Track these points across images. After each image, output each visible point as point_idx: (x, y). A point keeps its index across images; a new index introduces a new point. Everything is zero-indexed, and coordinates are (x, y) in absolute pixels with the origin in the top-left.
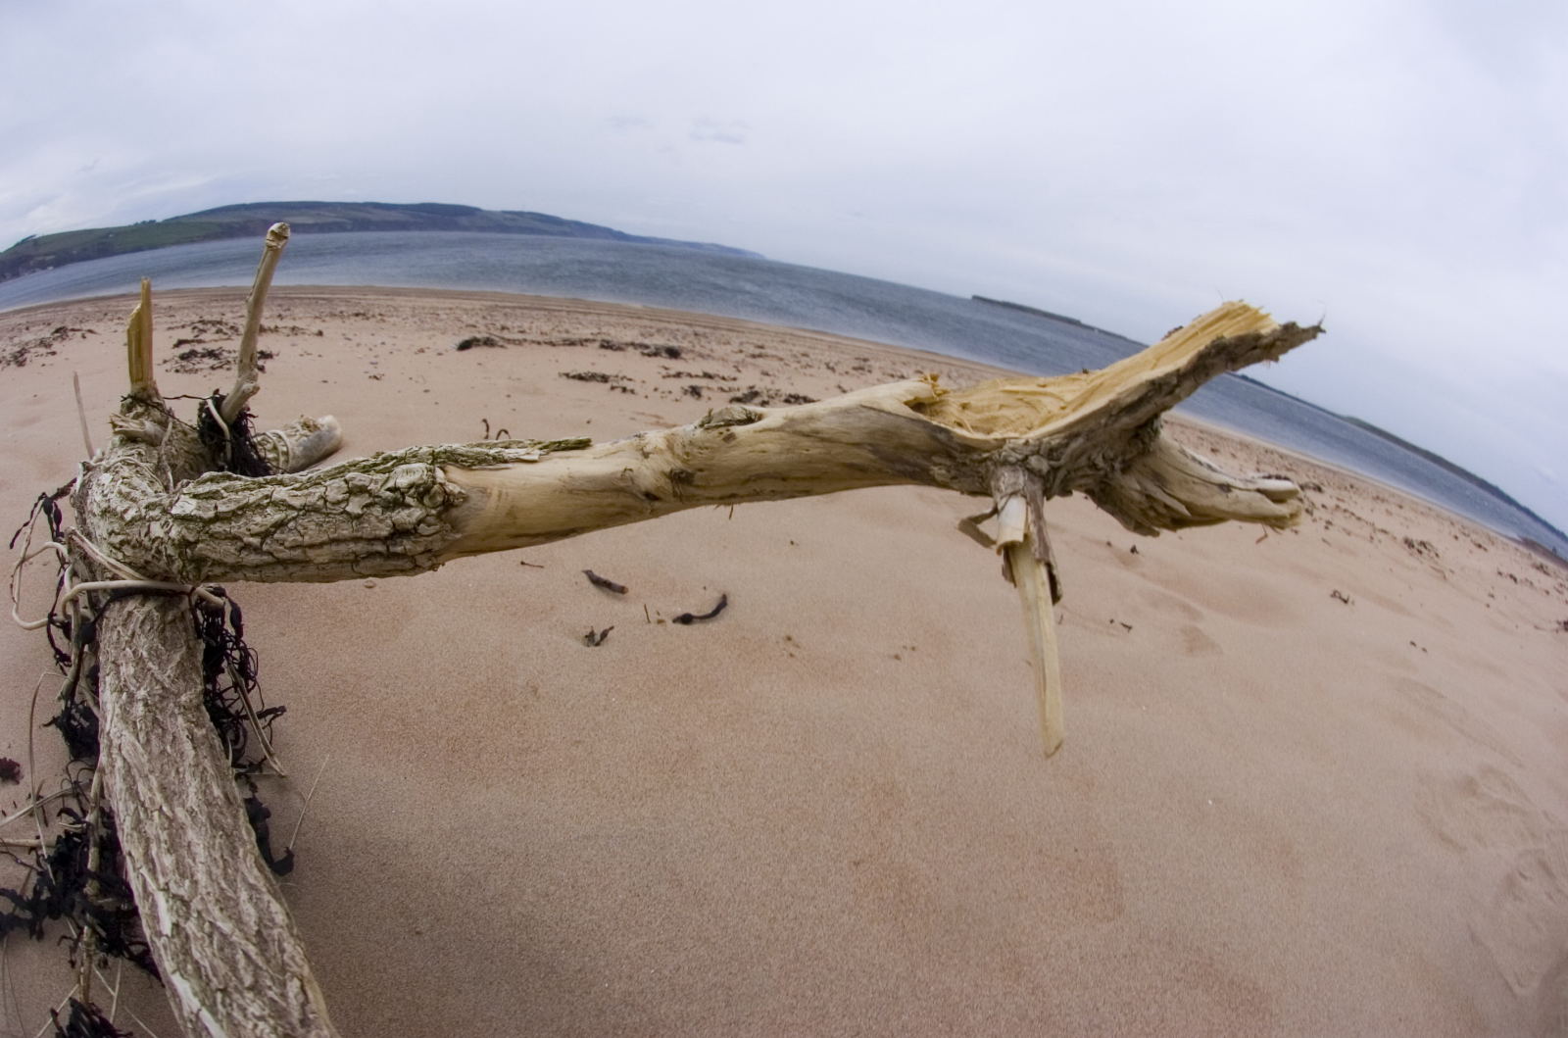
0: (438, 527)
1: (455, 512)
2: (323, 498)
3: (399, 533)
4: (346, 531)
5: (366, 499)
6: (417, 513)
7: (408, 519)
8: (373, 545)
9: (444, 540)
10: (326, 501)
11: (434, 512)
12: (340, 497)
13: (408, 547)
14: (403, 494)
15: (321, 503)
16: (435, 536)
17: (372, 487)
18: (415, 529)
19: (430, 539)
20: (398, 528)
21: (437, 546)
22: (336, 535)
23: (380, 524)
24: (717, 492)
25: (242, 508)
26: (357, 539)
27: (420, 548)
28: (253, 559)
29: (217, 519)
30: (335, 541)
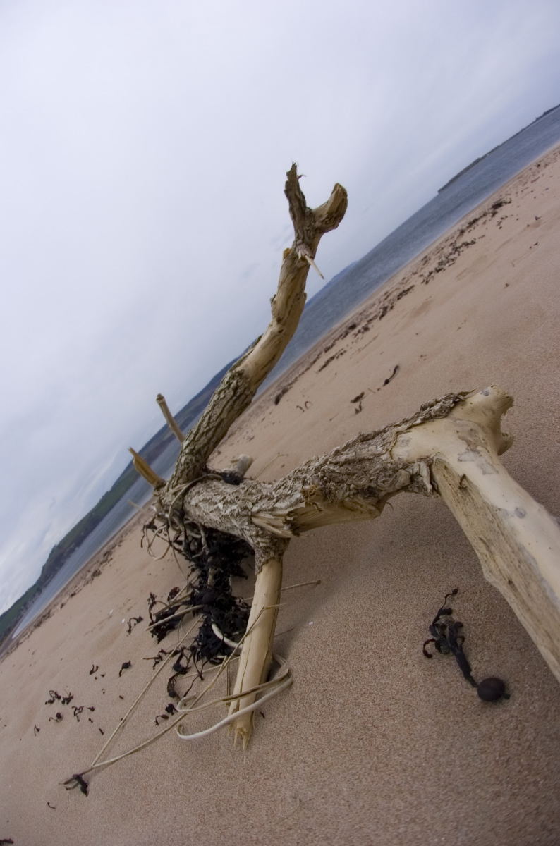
1: (244, 375)
3: (235, 390)
4: (224, 403)
5: (224, 391)
6: (235, 382)
7: (233, 386)
8: (233, 399)
10: (215, 402)
12: (218, 398)
13: (240, 391)
14: (229, 382)
15: (214, 404)
17: (223, 388)
18: (237, 385)
21: (246, 385)
23: (230, 393)
24: (287, 315)
25: (200, 426)
26: (228, 402)
27: (243, 389)
28: (211, 433)
29: (195, 435)
30: (224, 407)
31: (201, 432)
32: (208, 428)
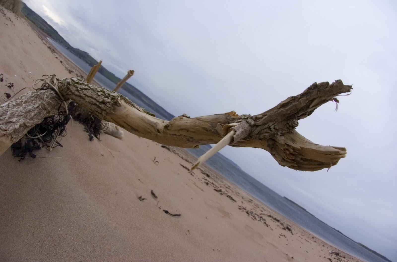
0: (111, 106)
1: (116, 107)
2: (96, 89)
3: (103, 103)
4: (94, 97)
5: (103, 94)
6: (109, 100)
7: (106, 100)
8: (97, 102)
9: (110, 111)
10: (96, 90)
11: (112, 102)
12: (99, 90)
13: (102, 106)
14: (110, 96)
15: (95, 89)
16: (109, 108)
17: (106, 92)
18: (106, 103)
19: (107, 108)
20: (104, 101)
21: (108, 111)
22: (92, 96)
23: (101, 99)
24: (172, 133)
25: (83, 84)
26: (95, 99)
27: (104, 108)
28: (77, 93)
29: (77, 83)
30: (92, 97)
31: (79, 86)
32: (79, 89)
